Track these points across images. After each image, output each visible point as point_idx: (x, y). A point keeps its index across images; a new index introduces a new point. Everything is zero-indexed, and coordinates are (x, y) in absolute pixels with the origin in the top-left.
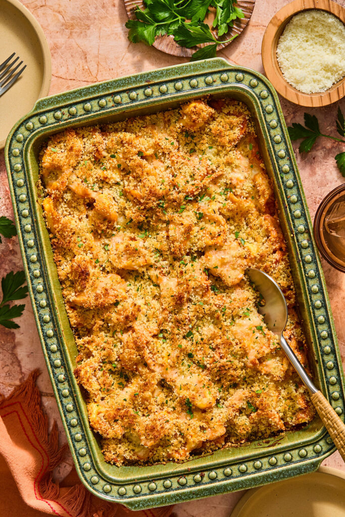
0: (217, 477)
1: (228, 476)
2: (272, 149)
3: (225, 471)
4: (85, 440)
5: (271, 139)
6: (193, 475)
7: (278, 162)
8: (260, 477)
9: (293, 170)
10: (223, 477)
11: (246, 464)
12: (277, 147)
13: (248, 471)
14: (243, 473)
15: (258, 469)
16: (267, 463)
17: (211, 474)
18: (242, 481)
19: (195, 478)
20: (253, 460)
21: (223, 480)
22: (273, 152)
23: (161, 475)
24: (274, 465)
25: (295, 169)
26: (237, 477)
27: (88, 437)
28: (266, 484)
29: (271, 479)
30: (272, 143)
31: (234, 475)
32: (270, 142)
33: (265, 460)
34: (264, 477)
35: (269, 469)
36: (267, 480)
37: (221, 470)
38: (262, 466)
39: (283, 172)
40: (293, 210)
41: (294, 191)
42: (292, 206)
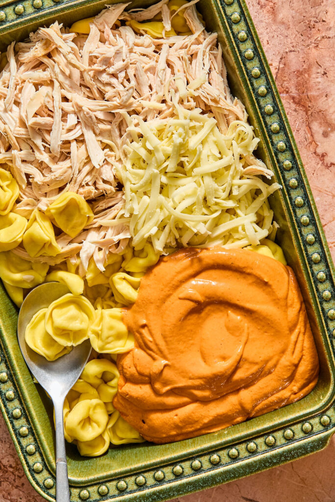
0: (202, 466)
1: (215, 465)
2: (236, 50)
3: (212, 459)
4: (33, 435)
5: (234, 38)
6: (172, 467)
7: (245, 65)
8: (255, 462)
9: (265, 73)
10: (210, 466)
11: (237, 447)
12: (242, 47)
13: (240, 456)
14: (234, 459)
15: (253, 453)
16: (263, 444)
17: (193, 464)
18: (234, 469)
19: (175, 470)
20: (245, 442)
21: (210, 469)
22: (237, 52)
23: (131, 471)
24: (272, 446)
25: (268, 72)
26: (227, 464)
27: (36, 430)
28: (265, 470)
29: (270, 463)
30: (235, 41)
31: (223, 462)
32: (233, 40)
33: (260, 441)
34: (260, 461)
35: (266, 451)
36: (265, 466)
37: (207, 458)
38: (257, 448)
39: (253, 77)
40: (269, 124)
41: (268, 100)
42: (268, 119)
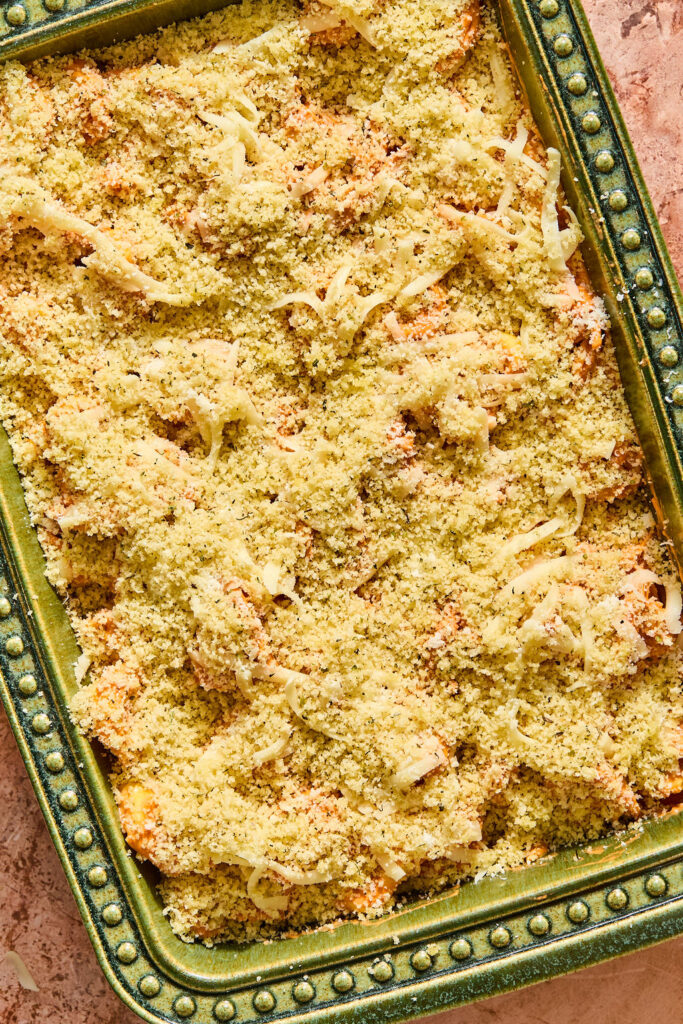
0: (472, 951)
1: (500, 949)
2: (550, 73)
3: (493, 936)
4: (117, 883)
5: (545, 48)
6: (409, 954)
7: (568, 106)
8: (585, 943)
9: (611, 123)
10: (489, 951)
11: (547, 912)
12: (563, 68)
13: (554, 932)
14: (541, 937)
15: (580, 924)
16: (602, 907)
17: (455, 948)
18: (540, 958)
19: (416, 958)
20: (564, 900)
21: (489, 959)
22: (553, 78)
23: (323, 960)
24: (621, 910)
25: (616, 122)
26: (525, 948)
27: (124, 873)
28: (606, 961)
29: (617, 946)
30: (548, 56)
31: (518, 943)
32: (543, 54)
33: (596, 899)
34: (596, 942)
35: (607, 921)
36: (606, 951)
37: (483, 934)
38: (589, 915)
39: (584, 131)
40: (618, 230)
41: (616, 179)
42: (616, 221)
